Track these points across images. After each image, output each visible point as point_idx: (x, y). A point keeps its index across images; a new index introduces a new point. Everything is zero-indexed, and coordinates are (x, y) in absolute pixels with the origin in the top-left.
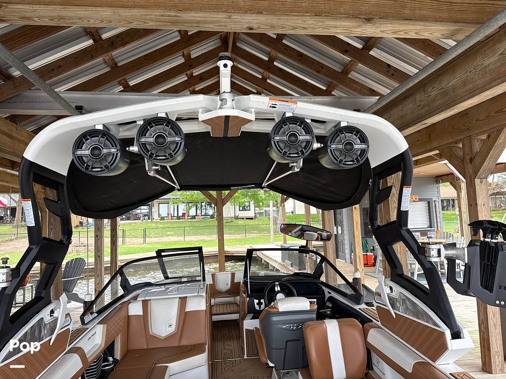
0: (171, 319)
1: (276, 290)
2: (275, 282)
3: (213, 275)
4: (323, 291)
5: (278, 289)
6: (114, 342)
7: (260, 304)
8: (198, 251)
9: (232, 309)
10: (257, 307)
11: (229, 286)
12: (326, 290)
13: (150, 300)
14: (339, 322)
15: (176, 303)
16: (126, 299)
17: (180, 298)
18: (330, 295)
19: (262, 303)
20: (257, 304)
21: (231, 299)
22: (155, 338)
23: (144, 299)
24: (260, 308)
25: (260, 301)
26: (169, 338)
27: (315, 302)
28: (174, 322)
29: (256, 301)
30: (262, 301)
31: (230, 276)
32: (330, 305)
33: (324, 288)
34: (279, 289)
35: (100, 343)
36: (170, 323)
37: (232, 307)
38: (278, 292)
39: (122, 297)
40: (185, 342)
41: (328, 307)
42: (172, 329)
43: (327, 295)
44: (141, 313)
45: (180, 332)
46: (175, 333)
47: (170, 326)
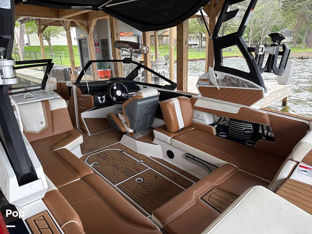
0: (41, 118)
1: (114, 89)
2: (114, 83)
4: (138, 87)
5: (115, 88)
7: (102, 99)
8: (47, 63)
10: (100, 101)
12: (141, 86)
14: (178, 99)
17: (42, 101)
19: (103, 99)
20: (100, 99)
24: (102, 101)
26: (43, 132)
28: (43, 119)
29: (99, 98)
33: (138, 85)
36: (41, 121)
40: (57, 132)
42: (44, 125)
45: (51, 127)
46: (48, 128)
47: (42, 123)
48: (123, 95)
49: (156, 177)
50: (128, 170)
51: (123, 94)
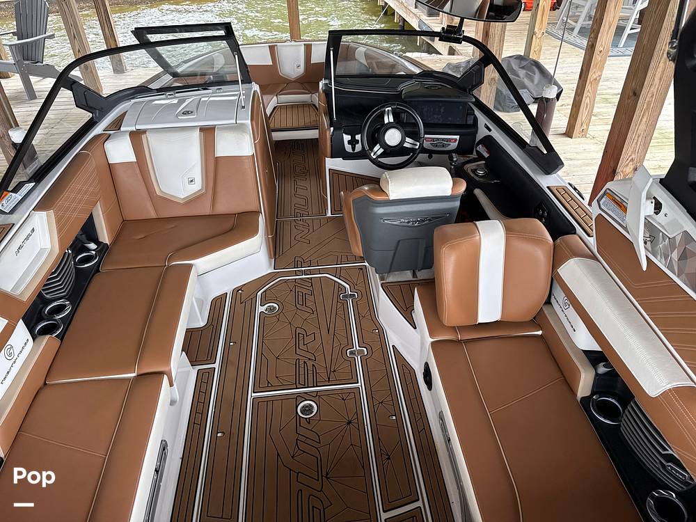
0: (191, 169)
1: (386, 121)
2: (384, 106)
3: (272, 49)
4: (476, 119)
5: (389, 119)
6: (91, 216)
7: (353, 142)
8: (224, 32)
9: (307, 120)
10: (348, 148)
11: (302, 70)
12: (482, 120)
13: (144, 132)
14: (508, 230)
15: (196, 137)
16: (98, 130)
17: (201, 128)
18: (488, 133)
19: (357, 141)
20: (349, 142)
21: (305, 97)
22: (167, 201)
23: (133, 129)
24: (353, 149)
25: (353, 137)
26: (194, 200)
27: (456, 140)
28: (197, 174)
29: (347, 138)
30: (358, 137)
31: (302, 49)
32: (486, 155)
33: (477, 113)
34: (392, 120)
35: (49, 246)
36: (191, 176)
37: (307, 114)
38: (390, 126)
39: (90, 125)
40: (222, 208)
41: (480, 157)
42: (197, 186)
43: (482, 132)
44: (133, 158)
45: (210, 192)
46: (203, 194)
47: (192, 181)
48: (409, 143)
49: (349, 423)
50: (310, 363)
51: (408, 139)
